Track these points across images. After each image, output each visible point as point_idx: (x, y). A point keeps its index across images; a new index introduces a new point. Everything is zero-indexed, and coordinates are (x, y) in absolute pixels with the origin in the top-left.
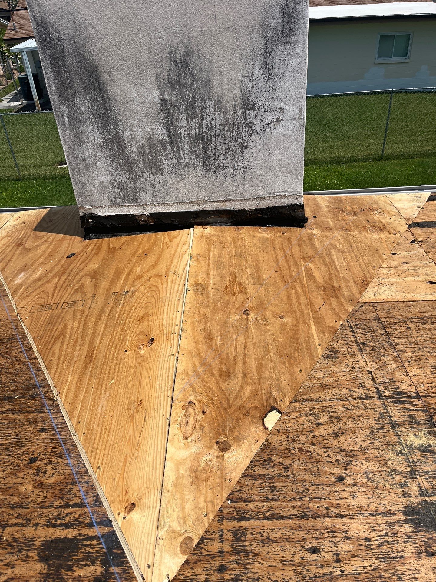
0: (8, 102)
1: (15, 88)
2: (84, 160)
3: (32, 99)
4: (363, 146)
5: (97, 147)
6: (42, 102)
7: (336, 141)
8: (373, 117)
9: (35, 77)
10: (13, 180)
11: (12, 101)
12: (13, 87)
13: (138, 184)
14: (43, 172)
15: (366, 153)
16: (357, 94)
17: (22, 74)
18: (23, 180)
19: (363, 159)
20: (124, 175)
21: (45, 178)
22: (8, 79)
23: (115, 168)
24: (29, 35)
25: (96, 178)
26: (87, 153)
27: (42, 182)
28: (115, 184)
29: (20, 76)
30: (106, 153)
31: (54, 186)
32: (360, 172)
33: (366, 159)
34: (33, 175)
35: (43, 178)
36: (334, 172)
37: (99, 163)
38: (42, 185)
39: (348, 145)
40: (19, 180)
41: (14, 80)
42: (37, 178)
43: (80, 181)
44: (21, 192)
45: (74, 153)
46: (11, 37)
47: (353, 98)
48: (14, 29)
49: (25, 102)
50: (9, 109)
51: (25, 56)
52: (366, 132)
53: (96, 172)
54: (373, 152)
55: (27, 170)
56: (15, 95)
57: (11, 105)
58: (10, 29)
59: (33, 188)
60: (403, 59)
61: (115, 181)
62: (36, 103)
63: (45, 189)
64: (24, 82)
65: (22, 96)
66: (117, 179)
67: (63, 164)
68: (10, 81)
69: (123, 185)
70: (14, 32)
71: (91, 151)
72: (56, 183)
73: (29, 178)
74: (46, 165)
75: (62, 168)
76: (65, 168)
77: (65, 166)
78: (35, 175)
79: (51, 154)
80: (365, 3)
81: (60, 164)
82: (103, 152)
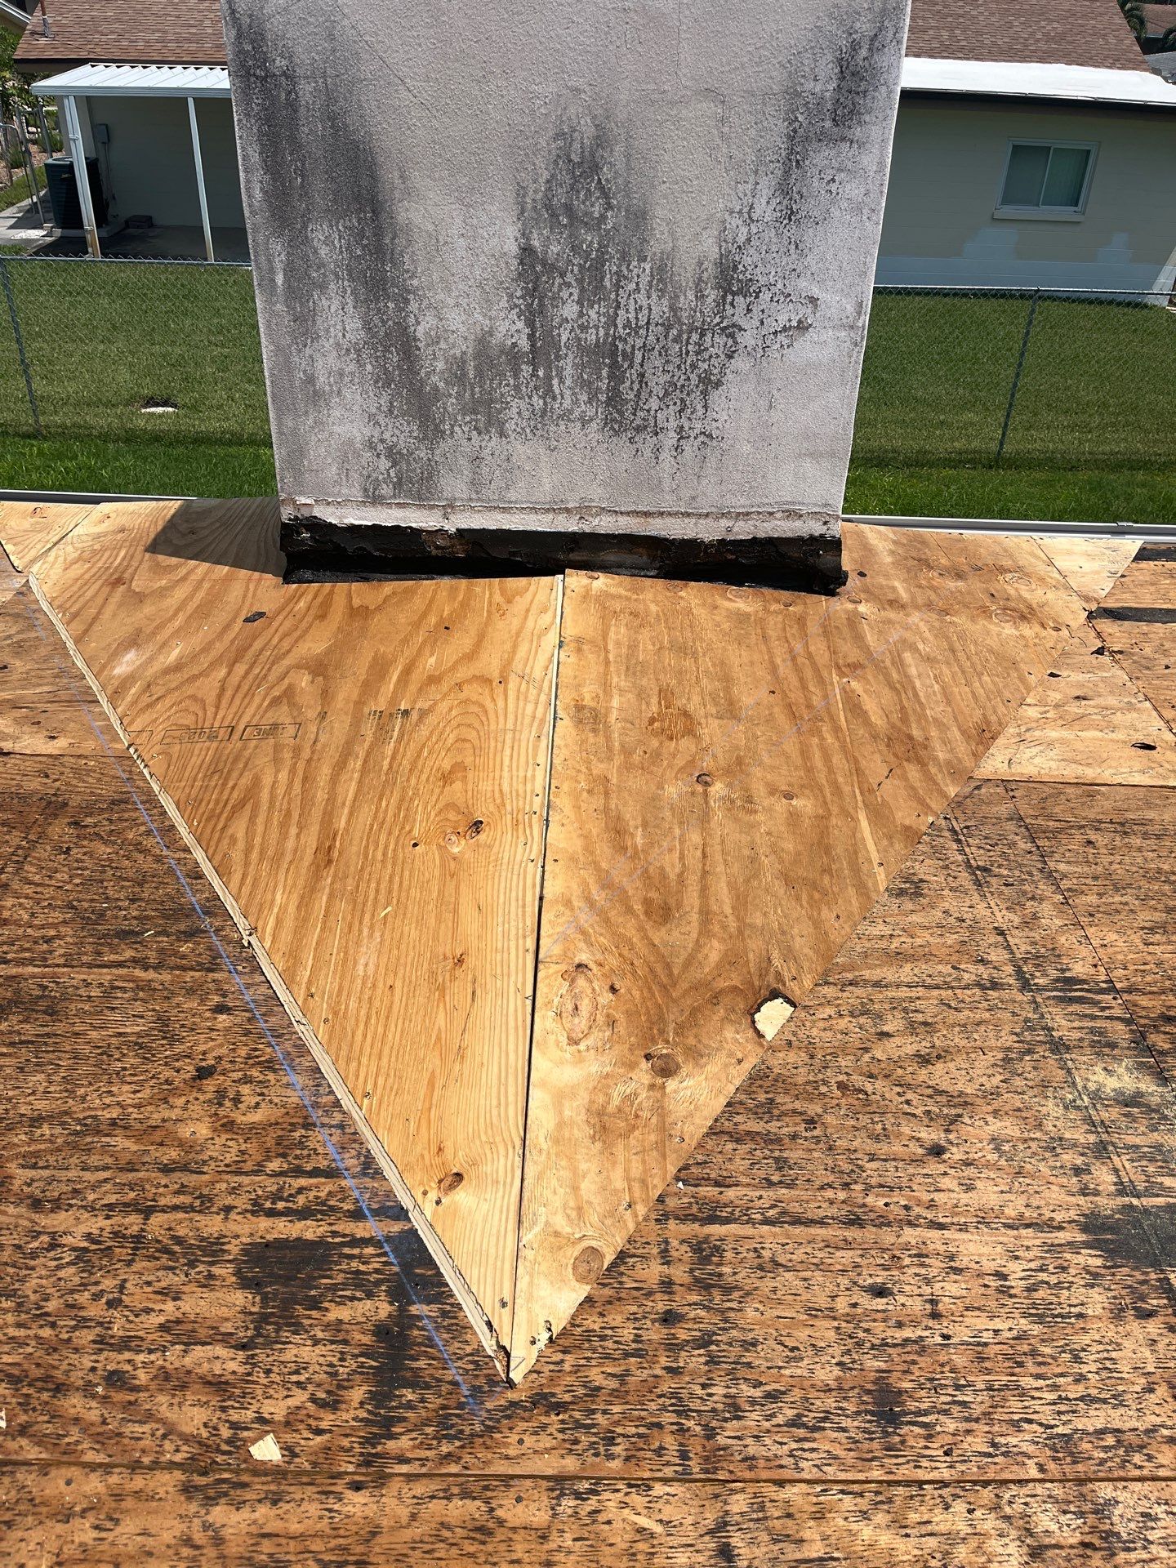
0: (11, 227)
1: (34, 191)
2: (311, 380)
3: (80, 225)
4: (950, 426)
5: (348, 350)
6: (105, 235)
7: (884, 408)
9: (92, 166)
10: (17, 434)
11: (19, 224)
12: (27, 188)
13: (437, 452)
14: (101, 420)
15: (956, 444)
16: (945, 294)
17: (56, 155)
18: (45, 438)
19: (950, 460)
20: (405, 427)
21: (105, 437)
22: (15, 164)
23: (384, 409)
24: (84, 55)
25: (337, 429)
26: (319, 364)
27: (96, 446)
28: (380, 447)
29: (50, 161)
30: (369, 368)
31: (129, 461)
32: (939, 494)
33: (956, 461)
34: (74, 425)
35: (99, 437)
36: (873, 487)
37: (347, 393)
38: (97, 456)
39: (912, 420)
40: (35, 438)
41: (32, 169)
42: (83, 435)
43: (294, 432)
44: (38, 468)
45: (288, 361)
46: (33, 55)
47: (930, 302)
48: (43, 35)
49: (58, 232)
50: (14, 246)
51: (71, 106)
52: (961, 393)
53: (336, 412)
54: (975, 444)
55: (56, 412)
56: (28, 211)
57: (18, 237)
58: (33, 33)
59: (71, 459)
60: (1065, 212)
61: (382, 441)
62: (89, 237)
63: (105, 467)
64: (61, 177)
65: (51, 215)
66: (387, 436)
67: (157, 405)
68: (19, 173)
69: (399, 453)
70: (43, 41)
71: (332, 360)
72: (134, 452)
73: (64, 434)
74: (109, 404)
75: (152, 414)
76: (161, 416)
77: (160, 410)
78: (80, 427)
79: (124, 376)
80: (979, 58)
81: (148, 404)
82: (361, 365)
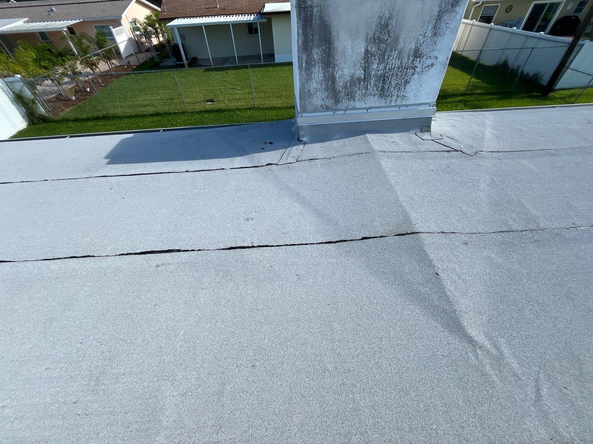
2: (309, 91)
5: (319, 82)
13: (338, 107)
20: (331, 101)
23: (326, 97)
24: (175, 16)
25: (315, 103)
26: (311, 87)
28: (324, 107)
30: (324, 86)
37: (318, 94)
43: (304, 105)
45: (304, 87)
46: (164, 18)
51: (176, 30)
53: (314, 99)
62: (185, 63)
64: (176, 49)
70: (165, 13)
77: (210, 103)
81: (207, 102)
82: (322, 86)
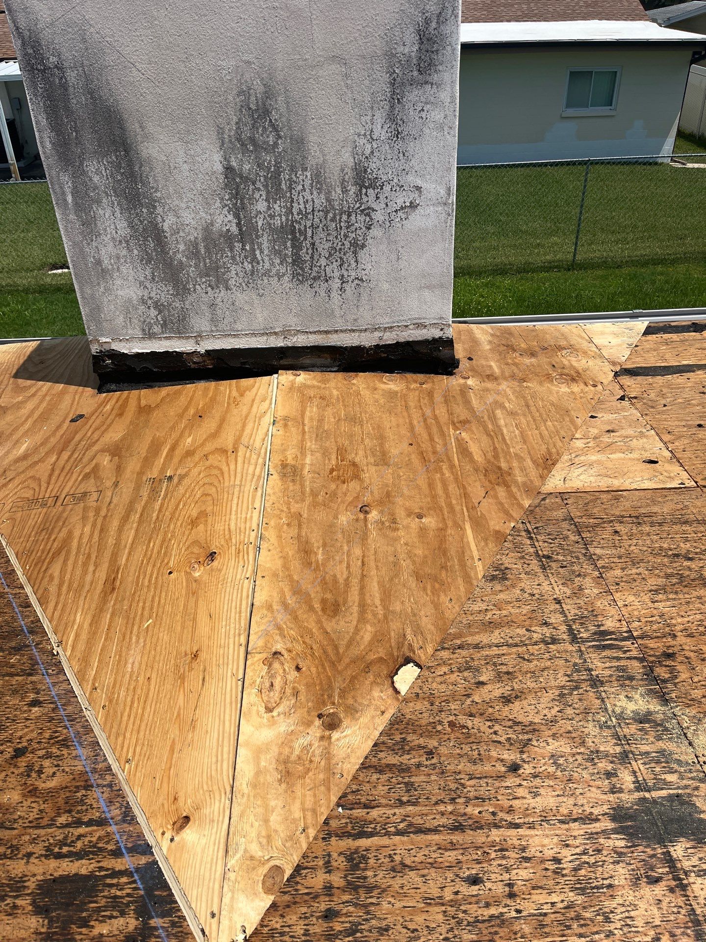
2: (99, 262)
3: (6, 161)
4: (543, 246)
5: (120, 241)
6: (21, 165)
7: (502, 238)
8: (559, 201)
13: (187, 303)
14: (23, 280)
15: (548, 257)
16: (534, 165)
19: (544, 267)
20: (165, 289)
21: (27, 291)
23: (149, 277)
25: (120, 293)
26: (103, 252)
27: (21, 297)
28: (150, 302)
30: (136, 252)
31: (42, 304)
32: (539, 288)
33: (549, 267)
34: (7, 285)
35: (23, 291)
36: (498, 287)
37: (123, 269)
38: (22, 303)
39: (520, 244)
42: (14, 290)
43: (93, 297)
45: (82, 251)
47: (527, 171)
52: (549, 225)
53: (118, 282)
54: (559, 256)
59: (6, 306)
60: (604, 110)
61: (150, 298)
62: (12, 168)
63: (27, 309)
66: (153, 295)
67: (57, 269)
69: (162, 305)
71: (110, 247)
72: (45, 299)
74: (28, 270)
75: (55, 274)
76: (60, 275)
77: (60, 271)
78: (11, 286)
79: (37, 251)
80: (546, 20)
81: (52, 270)
82: (130, 250)
